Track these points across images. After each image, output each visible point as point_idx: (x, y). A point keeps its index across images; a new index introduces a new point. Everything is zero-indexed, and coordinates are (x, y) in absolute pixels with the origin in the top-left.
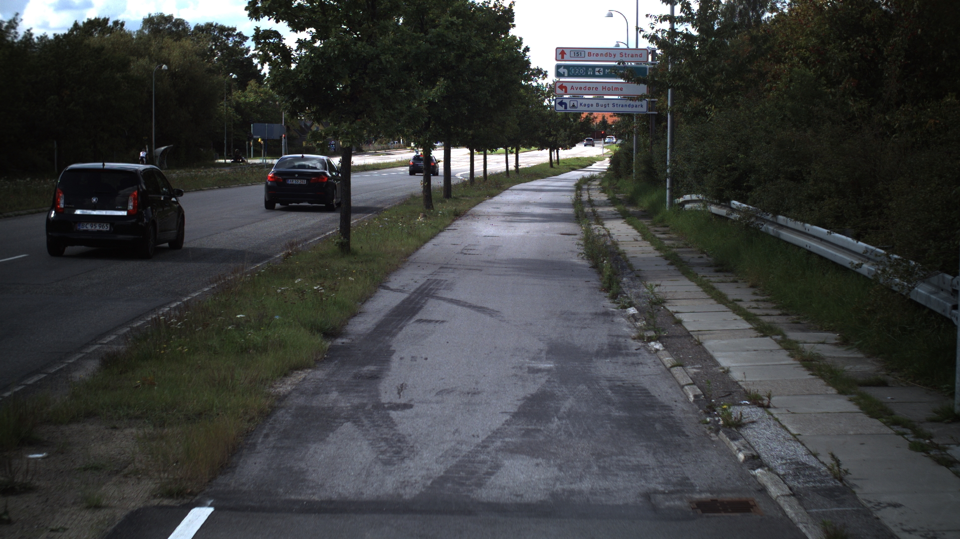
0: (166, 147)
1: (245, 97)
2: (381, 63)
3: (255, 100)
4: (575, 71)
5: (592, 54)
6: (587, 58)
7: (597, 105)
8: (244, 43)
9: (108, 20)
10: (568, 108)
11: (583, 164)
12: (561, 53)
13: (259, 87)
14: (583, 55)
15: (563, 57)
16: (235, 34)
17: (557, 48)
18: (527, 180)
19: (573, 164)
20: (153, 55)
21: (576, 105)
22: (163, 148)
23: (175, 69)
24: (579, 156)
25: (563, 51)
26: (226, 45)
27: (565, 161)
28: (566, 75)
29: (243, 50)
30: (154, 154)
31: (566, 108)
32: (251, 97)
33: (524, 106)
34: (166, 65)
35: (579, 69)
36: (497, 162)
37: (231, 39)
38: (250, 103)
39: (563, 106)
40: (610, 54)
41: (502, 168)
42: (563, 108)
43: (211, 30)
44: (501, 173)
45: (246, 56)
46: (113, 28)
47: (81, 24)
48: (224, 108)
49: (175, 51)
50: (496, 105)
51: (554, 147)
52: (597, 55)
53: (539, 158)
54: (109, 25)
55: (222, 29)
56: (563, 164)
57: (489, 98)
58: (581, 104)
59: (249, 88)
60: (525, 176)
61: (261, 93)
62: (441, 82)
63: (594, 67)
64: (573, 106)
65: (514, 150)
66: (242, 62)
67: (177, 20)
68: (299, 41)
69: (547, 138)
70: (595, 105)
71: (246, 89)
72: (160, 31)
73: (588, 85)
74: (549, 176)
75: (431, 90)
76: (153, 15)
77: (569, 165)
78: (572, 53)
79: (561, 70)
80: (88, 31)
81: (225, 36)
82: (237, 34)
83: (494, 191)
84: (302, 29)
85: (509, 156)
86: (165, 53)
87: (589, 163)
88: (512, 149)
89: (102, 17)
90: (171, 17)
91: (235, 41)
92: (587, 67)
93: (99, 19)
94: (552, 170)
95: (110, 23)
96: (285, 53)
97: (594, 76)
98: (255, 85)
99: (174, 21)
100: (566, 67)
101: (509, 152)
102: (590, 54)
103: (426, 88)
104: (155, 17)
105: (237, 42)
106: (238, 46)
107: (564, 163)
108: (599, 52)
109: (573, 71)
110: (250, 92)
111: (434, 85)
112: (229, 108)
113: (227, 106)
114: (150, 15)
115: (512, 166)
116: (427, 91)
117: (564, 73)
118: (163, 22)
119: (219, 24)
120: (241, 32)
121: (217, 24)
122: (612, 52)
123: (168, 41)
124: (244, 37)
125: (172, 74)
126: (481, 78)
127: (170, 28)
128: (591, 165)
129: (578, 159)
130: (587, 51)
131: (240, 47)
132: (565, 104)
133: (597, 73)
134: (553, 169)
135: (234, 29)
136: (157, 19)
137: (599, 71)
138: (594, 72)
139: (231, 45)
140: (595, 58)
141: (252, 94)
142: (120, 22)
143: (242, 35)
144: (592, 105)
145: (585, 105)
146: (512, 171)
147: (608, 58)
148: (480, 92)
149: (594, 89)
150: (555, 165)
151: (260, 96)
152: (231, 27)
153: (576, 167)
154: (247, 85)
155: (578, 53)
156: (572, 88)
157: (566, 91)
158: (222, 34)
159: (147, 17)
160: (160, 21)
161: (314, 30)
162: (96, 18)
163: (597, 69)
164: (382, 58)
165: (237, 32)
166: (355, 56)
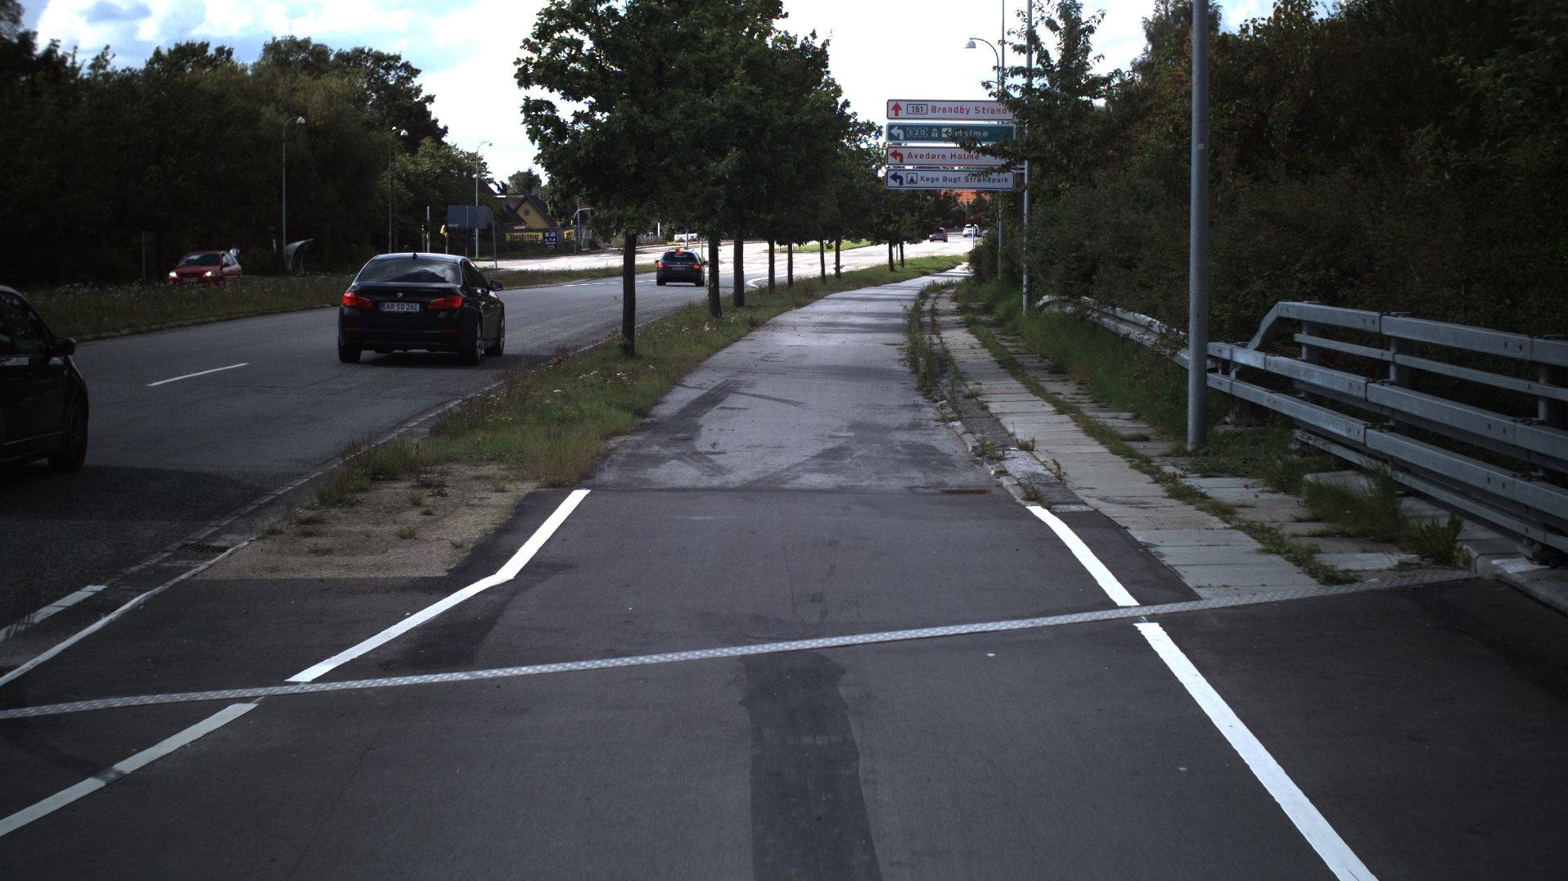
0: (302, 242)
1: (415, 163)
2: (671, 139)
3: (431, 168)
4: (914, 132)
5: (937, 109)
6: (930, 115)
7: (945, 179)
8: (413, 79)
9: (207, 45)
10: (905, 184)
11: (941, 265)
12: (895, 107)
13: (438, 148)
14: (925, 111)
15: (897, 114)
16: (399, 65)
17: (889, 101)
18: (852, 287)
19: (926, 266)
20: (280, 100)
21: (915, 180)
22: (298, 244)
23: (315, 122)
24: (936, 255)
25: (897, 104)
26: (385, 82)
27: (912, 262)
28: (902, 137)
29: (410, 90)
30: (285, 253)
31: (901, 183)
32: (426, 165)
33: (846, 180)
34: (303, 117)
35: (920, 130)
36: (807, 263)
37: (392, 73)
38: (423, 174)
39: (898, 180)
40: (961, 109)
41: (816, 271)
42: (897, 184)
43: (361, 60)
44: (815, 279)
45: (416, 100)
46: (215, 58)
47: (164, 52)
48: (387, 182)
49: (316, 94)
50: (803, 181)
51: (895, 239)
52: (944, 110)
53: (875, 258)
54: (209, 54)
55: (379, 58)
56: (911, 267)
57: (794, 173)
58: (922, 178)
59: (421, 149)
60: (849, 281)
61: (441, 157)
62: (734, 153)
63: (940, 127)
64: (912, 180)
65: (834, 243)
66: (410, 109)
67: (316, 46)
68: (576, 114)
69: (884, 227)
70: (941, 179)
71: (417, 152)
72: (290, 64)
73: (932, 152)
74: (886, 283)
75: (720, 162)
76: (279, 38)
77: (919, 268)
78: (910, 107)
79: (895, 131)
80: (177, 63)
81: (383, 68)
82: (403, 65)
83: (803, 299)
84: (579, 100)
85: (825, 255)
86: (299, 98)
87: (951, 264)
88: (830, 242)
89: (198, 41)
90: (307, 42)
91: (399, 76)
92: (931, 127)
93: (193, 44)
94: (893, 274)
95: (211, 51)
96: (560, 127)
97: (939, 139)
98: (432, 145)
99: (311, 48)
100: (901, 127)
101: (825, 248)
102: (934, 109)
103: (714, 160)
104: (282, 41)
105: (402, 77)
106: (403, 84)
107: (911, 264)
108: (947, 106)
109: (913, 133)
110: (423, 156)
111: (724, 157)
112: (396, 181)
113: (392, 179)
114: (274, 39)
115: (830, 270)
116: (715, 163)
117: (898, 134)
118: (295, 49)
119: (374, 50)
120: (407, 62)
121: (370, 50)
122: (965, 106)
123: (304, 79)
124: (413, 69)
125: (311, 130)
126: (784, 147)
127: (305, 59)
128: (954, 268)
129: (933, 258)
130: (930, 104)
131: (406, 86)
132: (901, 178)
133: (944, 136)
134: (894, 272)
135: (398, 58)
136: (285, 45)
137: (947, 133)
138: (940, 134)
139: (392, 83)
140: (941, 114)
141: (427, 160)
142: (226, 49)
143: (410, 66)
144: (937, 179)
145: (928, 179)
146: (830, 276)
147: (959, 115)
148: (783, 164)
149: (940, 157)
150: (897, 268)
151: (439, 161)
152: (392, 54)
153: (929, 271)
154: (419, 145)
155: (918, 107)
156: (910, 156)
157: (901, 160)
158: (379, 66)
159: (271, 42)
160: (290, 48)
161: (593, 100)
162: (187, 44)
163: (944, 130)
164: (673, 134)
165: (403, 61)
166: (642, 131)
